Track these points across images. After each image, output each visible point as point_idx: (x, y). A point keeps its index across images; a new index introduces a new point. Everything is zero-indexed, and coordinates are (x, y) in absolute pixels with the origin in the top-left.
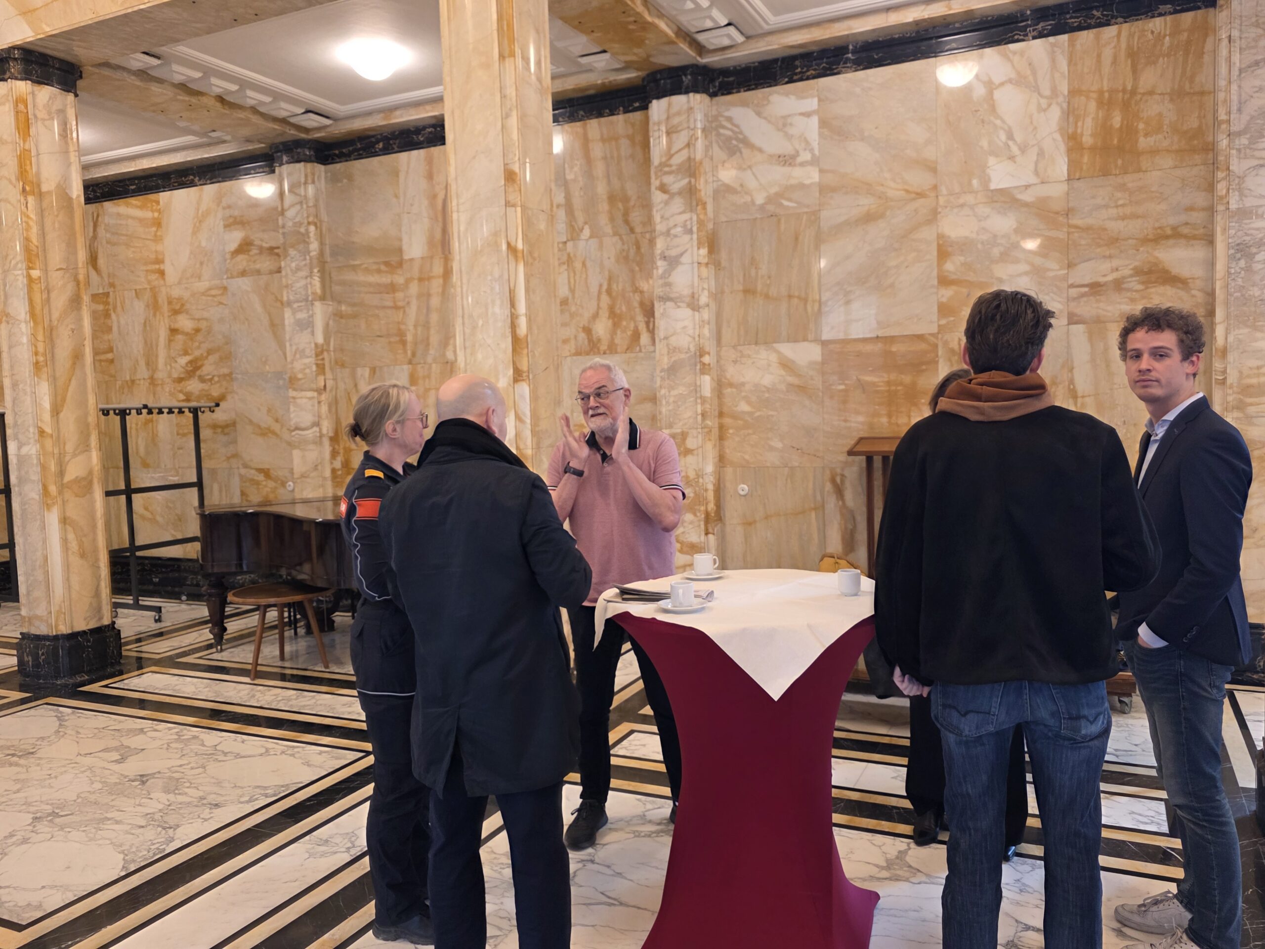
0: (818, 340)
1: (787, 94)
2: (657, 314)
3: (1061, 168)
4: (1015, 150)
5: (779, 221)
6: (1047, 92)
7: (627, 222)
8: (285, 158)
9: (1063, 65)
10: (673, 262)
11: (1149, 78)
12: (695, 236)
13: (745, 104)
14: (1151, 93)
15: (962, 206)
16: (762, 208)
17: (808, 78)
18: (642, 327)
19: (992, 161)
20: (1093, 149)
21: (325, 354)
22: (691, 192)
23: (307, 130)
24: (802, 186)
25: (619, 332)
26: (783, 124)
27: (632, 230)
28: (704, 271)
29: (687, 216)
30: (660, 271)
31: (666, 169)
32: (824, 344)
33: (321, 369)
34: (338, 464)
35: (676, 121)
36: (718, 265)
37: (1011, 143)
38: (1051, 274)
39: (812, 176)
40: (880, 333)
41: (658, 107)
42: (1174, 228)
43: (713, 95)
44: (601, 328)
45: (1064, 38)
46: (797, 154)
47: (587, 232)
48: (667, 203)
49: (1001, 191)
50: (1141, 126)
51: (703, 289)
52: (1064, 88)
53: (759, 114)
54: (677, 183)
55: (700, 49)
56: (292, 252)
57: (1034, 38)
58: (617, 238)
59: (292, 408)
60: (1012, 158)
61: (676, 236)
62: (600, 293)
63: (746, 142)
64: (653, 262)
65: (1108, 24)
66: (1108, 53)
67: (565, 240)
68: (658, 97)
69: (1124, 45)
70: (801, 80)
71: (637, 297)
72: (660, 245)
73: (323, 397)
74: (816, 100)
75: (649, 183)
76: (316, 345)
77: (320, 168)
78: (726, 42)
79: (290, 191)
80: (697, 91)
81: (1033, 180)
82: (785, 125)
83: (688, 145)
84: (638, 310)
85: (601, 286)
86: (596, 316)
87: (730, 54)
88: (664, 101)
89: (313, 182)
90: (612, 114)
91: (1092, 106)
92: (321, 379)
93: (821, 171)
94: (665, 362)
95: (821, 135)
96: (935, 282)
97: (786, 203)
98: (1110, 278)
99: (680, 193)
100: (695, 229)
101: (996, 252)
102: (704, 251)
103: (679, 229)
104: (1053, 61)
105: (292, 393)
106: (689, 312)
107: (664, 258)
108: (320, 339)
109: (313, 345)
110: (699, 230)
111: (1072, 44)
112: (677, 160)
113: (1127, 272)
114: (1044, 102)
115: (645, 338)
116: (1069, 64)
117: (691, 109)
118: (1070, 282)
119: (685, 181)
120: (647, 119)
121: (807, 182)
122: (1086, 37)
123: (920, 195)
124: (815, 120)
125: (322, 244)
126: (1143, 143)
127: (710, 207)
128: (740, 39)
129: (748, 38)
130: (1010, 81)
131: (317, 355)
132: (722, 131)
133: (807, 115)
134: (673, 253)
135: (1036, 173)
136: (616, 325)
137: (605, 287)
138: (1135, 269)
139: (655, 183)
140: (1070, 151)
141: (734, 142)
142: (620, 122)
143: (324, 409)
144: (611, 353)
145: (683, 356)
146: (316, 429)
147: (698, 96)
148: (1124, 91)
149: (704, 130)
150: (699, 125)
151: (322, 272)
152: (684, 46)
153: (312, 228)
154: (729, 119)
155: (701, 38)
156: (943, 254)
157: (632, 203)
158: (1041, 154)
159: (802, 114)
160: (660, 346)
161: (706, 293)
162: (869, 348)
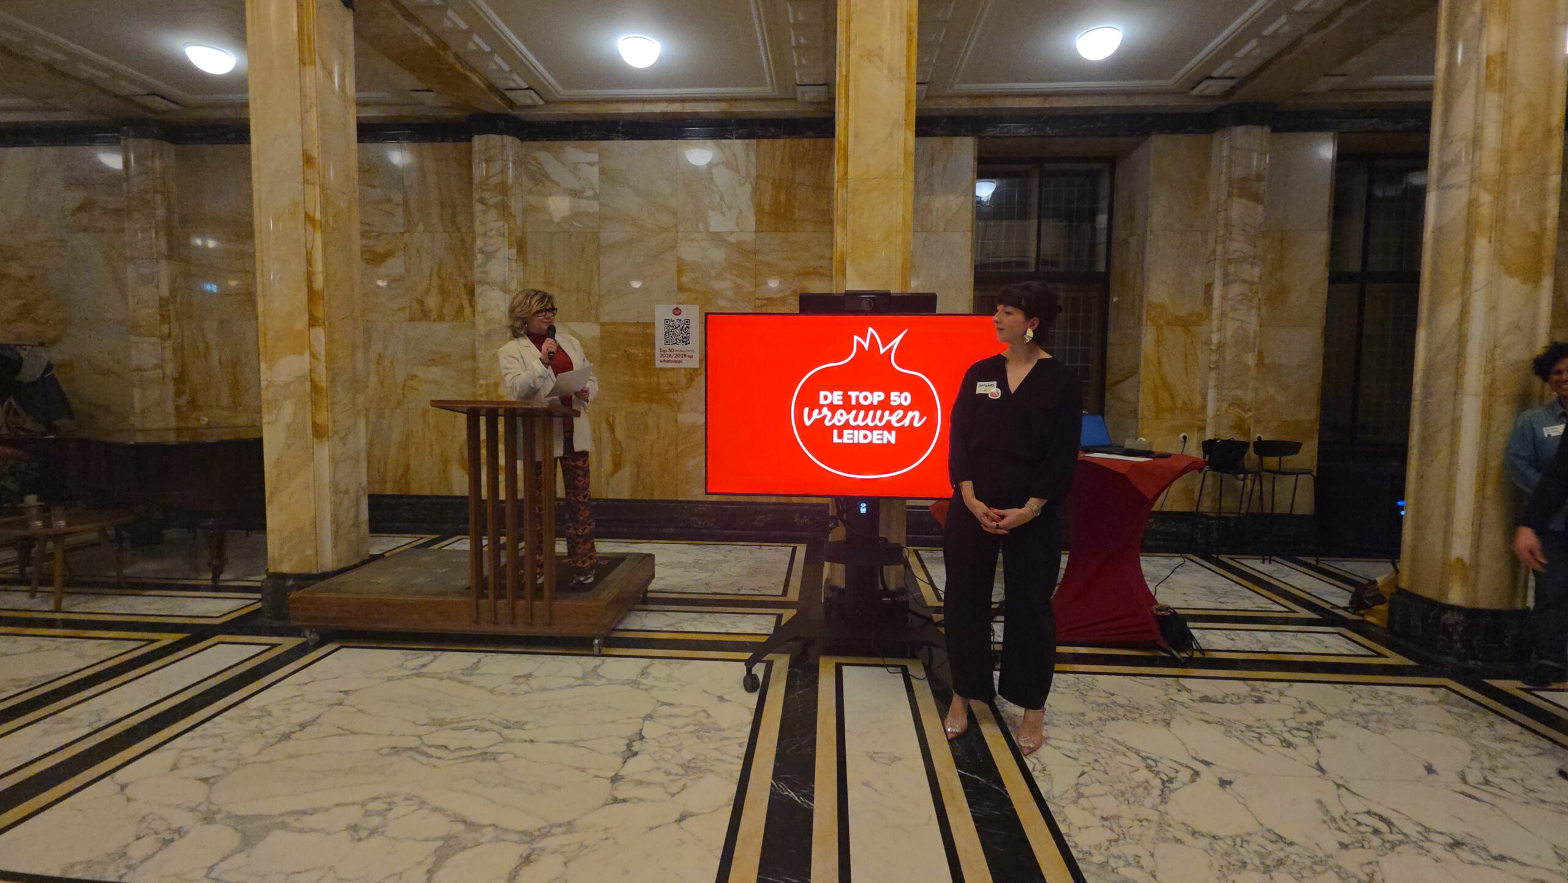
0: (597, 321)
1: (577, 148)
2: (476, 294)
3: (751, 222)
4: (725, 208)
5: (571, 235)
6: (744, 174)
7: (454, 223)
8: (131, 133)
9: (753, 159)
10: (489, 256)
11: (801, 175)
12: (506, 239)
13: (546, 149)
14: (802, 184)
15: (693, 240)
16: (558, 224)
17: (591, 139)
18: (466, 303)
19: (711, 213)
20: (770, 214)
21: (171, 307)
22: (504, 208)
23: (154, 111)
24: (586, 214)
25: (446, 305)
26: (574, 168)
27: (459, 230)
28: (514, 265)
29: (501, 224)
30: (479, 262)
31: (484, 187)
32: (603, 325)
33: (165, 319)
34: (182, 402)
35: (493, 152)
36: (525, 263)
37: (722, 203)
38: (745, 290)
39: (594, 207)
40: (641, 320)
41: (478, 141)
42: (814, 269)
43: (522, 139)
44: (432, 302)
45: (754, 141)
46: (583, 191)
47: (421, 227)
48: (484, 213)
49: (717, 233)
50: (797, 204)
51: (513, 278)
52: (754, 173)
53: (556, 158)
54: (493, 199)
55: (511, 104)
56: (136, 215)
57: (737, 138)
58: (447, 235)
59: (133, 352)
60: (722, 213)
61: (492, 237)
62: (431, 275)
63: (548, 178)
64: (474, 255)
65: (779, 138)
66: (778, 154)
67: (402, 231)
68: (479, 133)
69: (787, 151)
70: (587, 139)
71: (462, 280)
72: (479, 242)
73: (169, 343)
74: (597, 156)
75: (471, 196)
76: (160, 298)
77: (169, 148)
78: (529, 102)
79: (136, 161)
80: (508, 133)
81: (736, 229)
82: (575, 169)
83: (502, 172)
84: (463, 289)
85: (432, 269)
86: (427, 291)
87: (533, 112)
88: (484, 137)
89: (161, 157)
90: (443, 141)
91: (770, 187)
92: (165, 329)
93: (601, 204)
94: (482, 329)
95: (601, 181)
96: (676, 288)
97: (575, 224)
98: (779, 296)
99: (496, 206)
100: (506, 234)
101: (713, 273)
102: (514, 251)
103: (494, 233)
104: (748, 155)
105: (133, 339)
106: (502, 294)
107: (483, 253)
108: (165, 292)
109: (157, 298)
110: (510, 233)
111: (758, 146)
112: (493, 181)
113: (788, 292)
114: (742, 180)
115: (467, 311)
116: (758, 158)
117: (503, 146)
118: (757, 296)
119: (499, 198)
120: (471, 148)
121: (591, 211)
122: (766, 143)
123: (666, 230)
124: (596, 169)
125: (169, 211)
126: (798, 214)
127: (519, 220)
128: (541, 102)
129: (547, 102)
130: (722, 163)
131: (161, 306)
132: (530, 167)
133: (591, 164)
134: (490, 249)
135: (738, 225)
136: (444, 300)
137: (435, 270)
138: (793, 291)
139: (476, 196)
140: (756, 214)
141: (539, 176)
142: (449, 147)
143: (168, 354)
144: (440, 321)
145: (496, 326)
146: (159, 371)
147: (510, 138)
148: (787, 181)
149: (514, 163)
150: (511, 159)
151: (169, 235)
152: (496, 99)
153: (159, 197)
154: (535, 159)
155: (508, 94)
156: (680, 271)
157: (458, 209)
158: (740, 212)
159: (587, 163)
160: (479, 320)
161: (515, 281)
162: (632, 330)
